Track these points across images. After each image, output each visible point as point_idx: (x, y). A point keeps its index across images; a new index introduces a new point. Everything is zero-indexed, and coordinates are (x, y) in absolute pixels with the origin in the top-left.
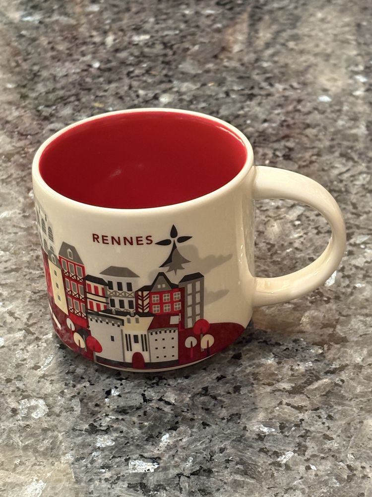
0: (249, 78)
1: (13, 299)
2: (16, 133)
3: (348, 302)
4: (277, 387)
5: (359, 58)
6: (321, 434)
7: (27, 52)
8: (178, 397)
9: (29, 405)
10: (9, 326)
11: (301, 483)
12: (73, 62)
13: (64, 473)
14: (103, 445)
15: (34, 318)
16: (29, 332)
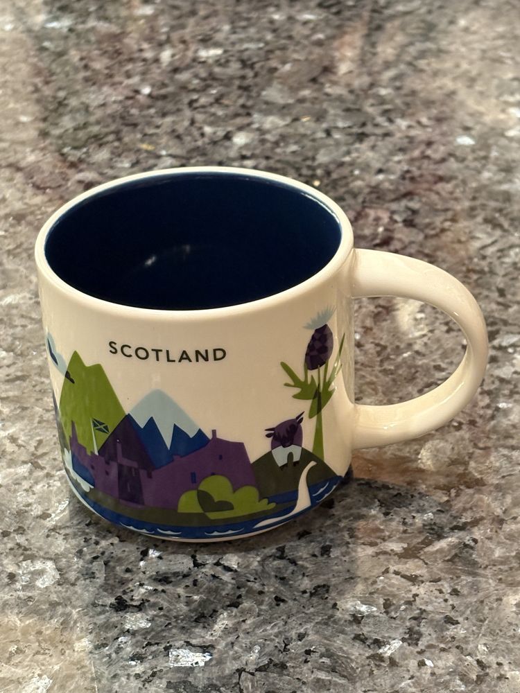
0: (359, 110)
1: (16, 419)
2: (31, 185)
3: (488, 428)
4: (382, 547)
5: (515, 84)
6: (442, 616)
7: (50, 71)
8: (242, 561)
9: (32, 569)
10: (9, 457)
11: (411, 685)
12: (115, 87)
13: (79, 666)
14: (134, 627)
15: (46, 445)
16: (36, 466)
